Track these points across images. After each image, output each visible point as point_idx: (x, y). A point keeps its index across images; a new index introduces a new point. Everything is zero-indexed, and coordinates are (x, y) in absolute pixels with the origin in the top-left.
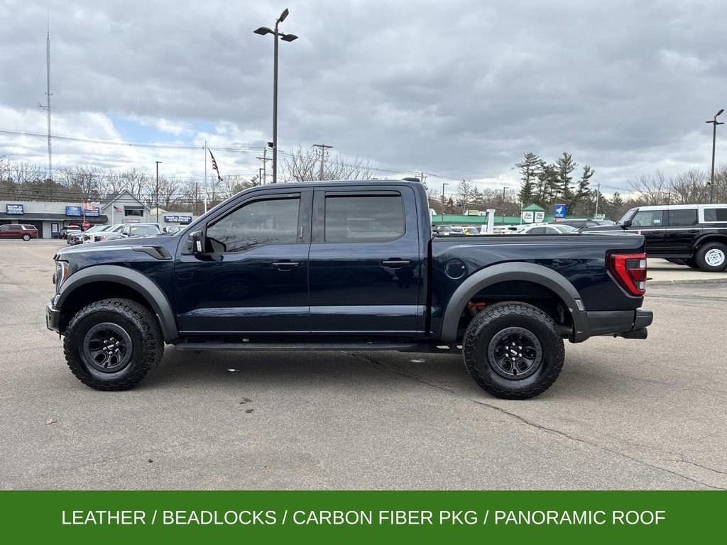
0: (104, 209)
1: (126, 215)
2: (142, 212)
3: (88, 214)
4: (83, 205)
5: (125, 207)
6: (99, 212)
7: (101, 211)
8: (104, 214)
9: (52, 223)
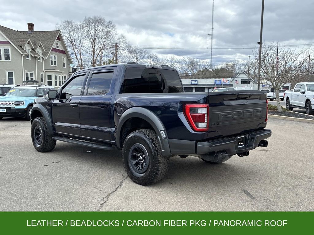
0: (231, 81)
1: (242, 84)
2: (250, 82)
3: (224, 84)
4: (222, 80)
5: (242, 80)
6: (229, 83)
7: (230, 82)
8: (231, 84)
9: (209, 88)
